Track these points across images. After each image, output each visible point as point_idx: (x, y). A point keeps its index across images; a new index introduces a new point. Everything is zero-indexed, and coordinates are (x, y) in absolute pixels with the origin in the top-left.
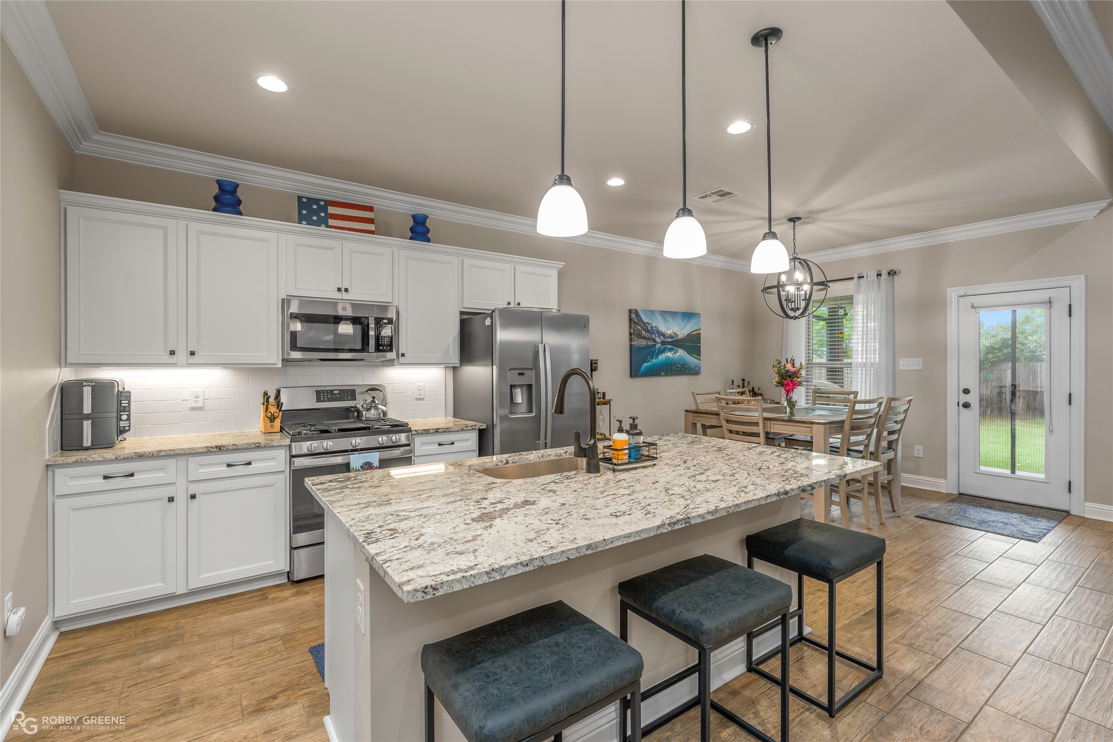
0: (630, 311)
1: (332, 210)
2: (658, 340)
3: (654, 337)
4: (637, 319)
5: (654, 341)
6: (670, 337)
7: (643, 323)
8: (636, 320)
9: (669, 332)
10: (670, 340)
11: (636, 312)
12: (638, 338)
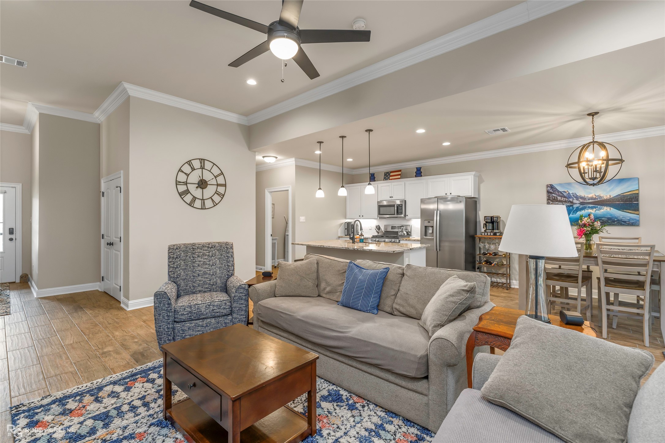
0: (547, 186)
1: (391, 174)
2: (575, 201)
3: (571, 200)
4: (553, 190)
5: (572, 202)
6: (592, 198)
7: (558, 191)
8: (551, 191)
9: (590, 196)
10: (590, 201)
11: (551, 186)
12: (553, 202)
